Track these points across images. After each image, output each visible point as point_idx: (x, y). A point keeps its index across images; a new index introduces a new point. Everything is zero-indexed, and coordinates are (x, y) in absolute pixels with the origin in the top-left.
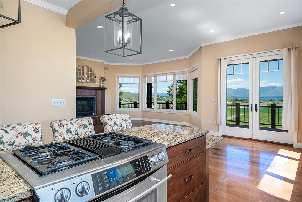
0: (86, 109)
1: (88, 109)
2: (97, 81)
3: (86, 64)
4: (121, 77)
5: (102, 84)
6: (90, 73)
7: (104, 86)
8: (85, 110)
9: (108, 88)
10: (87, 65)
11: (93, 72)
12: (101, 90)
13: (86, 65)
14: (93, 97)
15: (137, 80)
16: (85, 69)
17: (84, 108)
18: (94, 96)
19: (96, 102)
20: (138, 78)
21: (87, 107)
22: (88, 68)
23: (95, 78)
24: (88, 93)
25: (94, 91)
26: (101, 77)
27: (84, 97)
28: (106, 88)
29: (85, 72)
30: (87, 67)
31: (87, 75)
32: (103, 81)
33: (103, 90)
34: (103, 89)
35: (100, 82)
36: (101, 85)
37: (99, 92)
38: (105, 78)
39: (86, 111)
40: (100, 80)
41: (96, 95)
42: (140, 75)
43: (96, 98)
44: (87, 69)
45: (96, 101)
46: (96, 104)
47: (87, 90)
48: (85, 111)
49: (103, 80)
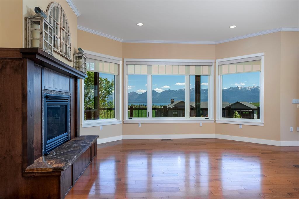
2: (72, 57)
6: (65, 30)
16: (60, 16)
18: (69, 92)
19: (70, 110)
23: (71, 48)
25: (68, 81)
26: (80, 49)
27: (58, 93)
31: (62, 36)
33: (78, 81)
42: (121, 60)
44: (62, 20)
46: (70, 114)
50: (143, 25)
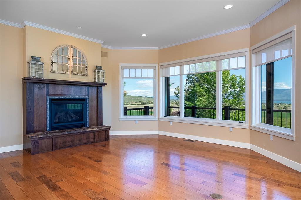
0: (71, 118)
1: (75, 117)
2: (90, 72)
3: (71, 44)
4: (127, 67)
5: (97, 78)
6: (77, 58)
7: (101, 81)
8: (70, 120)
9: (106, 84)
10: (73, 45)
11: (83, 58)
12: (96, 88)
13: (71, 46)
14: (83, 97)
15: (151, 73)
16: (69, 51)
17: (68, 115)
18: (85, 96)
19: (88, 107)
20: (153, 70)
21: (73, 115)
22: (75, 50)
23: (87, 67)
24: (74, 91)
25: (84, 89)
26: (97, 66)
27: (68, 97)
28: (104, 84)
29: (70, 57)
30: (72, 49)
31: (73, 62)
32: (98, 73)
33: (99, 88)
34: (99, 86)
35: (95, 75)
36: (95, 79)
37: (93, 91)
38: (102, 69)
39: (71, 122)
40: (94, 71)
41: (88, 95)
42: (156, 65)
43: (88, 100)
44: (72, 53)
45: (88, 105)
46: (88, 110)
47: (73, 86)
48: (69, 122)
49: (98, 71)
50: (146, 35)
